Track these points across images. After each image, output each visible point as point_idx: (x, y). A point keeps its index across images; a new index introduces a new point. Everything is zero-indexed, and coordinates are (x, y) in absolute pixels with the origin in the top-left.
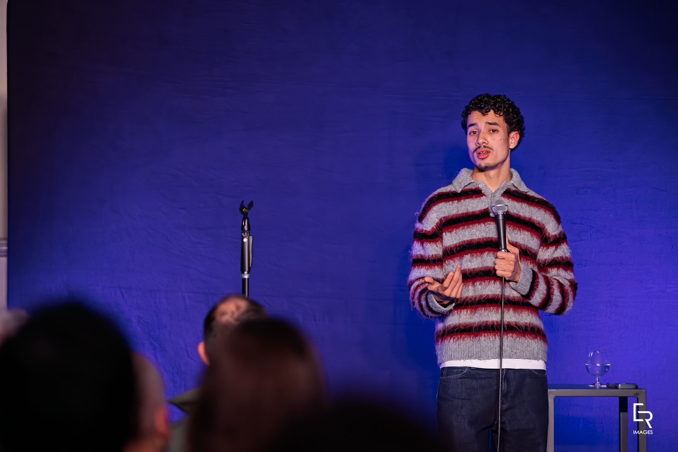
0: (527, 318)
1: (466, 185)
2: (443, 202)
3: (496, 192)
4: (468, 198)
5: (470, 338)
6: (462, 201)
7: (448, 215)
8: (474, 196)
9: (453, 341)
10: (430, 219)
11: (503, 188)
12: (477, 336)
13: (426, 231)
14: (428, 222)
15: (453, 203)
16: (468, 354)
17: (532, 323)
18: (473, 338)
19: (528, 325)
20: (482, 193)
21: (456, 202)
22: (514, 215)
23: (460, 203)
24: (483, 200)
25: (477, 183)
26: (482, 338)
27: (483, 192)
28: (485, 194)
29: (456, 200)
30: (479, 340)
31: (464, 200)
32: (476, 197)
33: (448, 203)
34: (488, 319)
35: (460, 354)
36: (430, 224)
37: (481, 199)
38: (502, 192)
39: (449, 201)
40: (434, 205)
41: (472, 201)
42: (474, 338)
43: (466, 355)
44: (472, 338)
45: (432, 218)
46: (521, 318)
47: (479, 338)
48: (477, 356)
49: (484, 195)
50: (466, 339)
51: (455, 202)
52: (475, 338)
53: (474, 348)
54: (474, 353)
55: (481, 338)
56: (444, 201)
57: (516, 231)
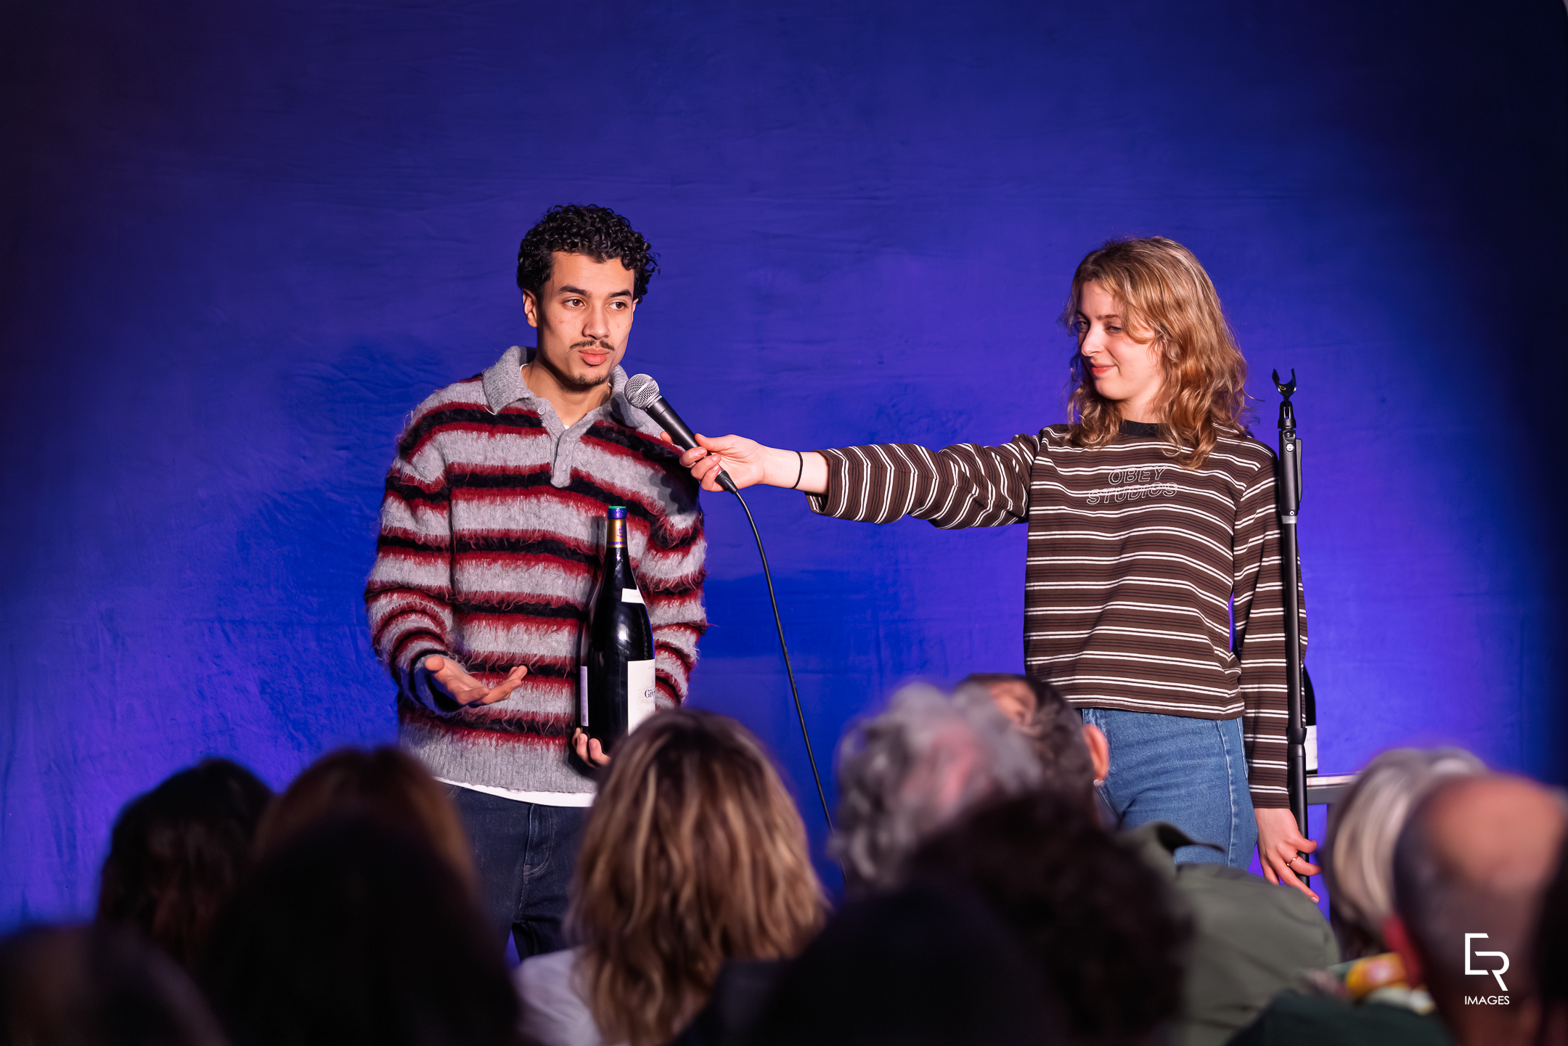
1: (511, 400)
2: (460, 429)
3: (571, 430)
4: (511, 432)
6: (498, 436)
7: (466, 461)
8: (523, 431)
10: (430, 458)
11: (587, 422)
13: (421, 482)
14: (424, 465)
15: (478, 438)
20: (541, 426)
21: (485, 435)
23: (492, 440)
24: (541, 442)
27: (544, 425)
28: (548, 430)
29: (485, 432)
31: (502, 436)
32: (527, 434)
33: (470, 435)
34: (538, 708)
36: (430, 469)
37: (537, 440)
39: (473, 429)
41: (517, 440)
49: (546, 433)
51: (483, 437)
56: (463, 429)
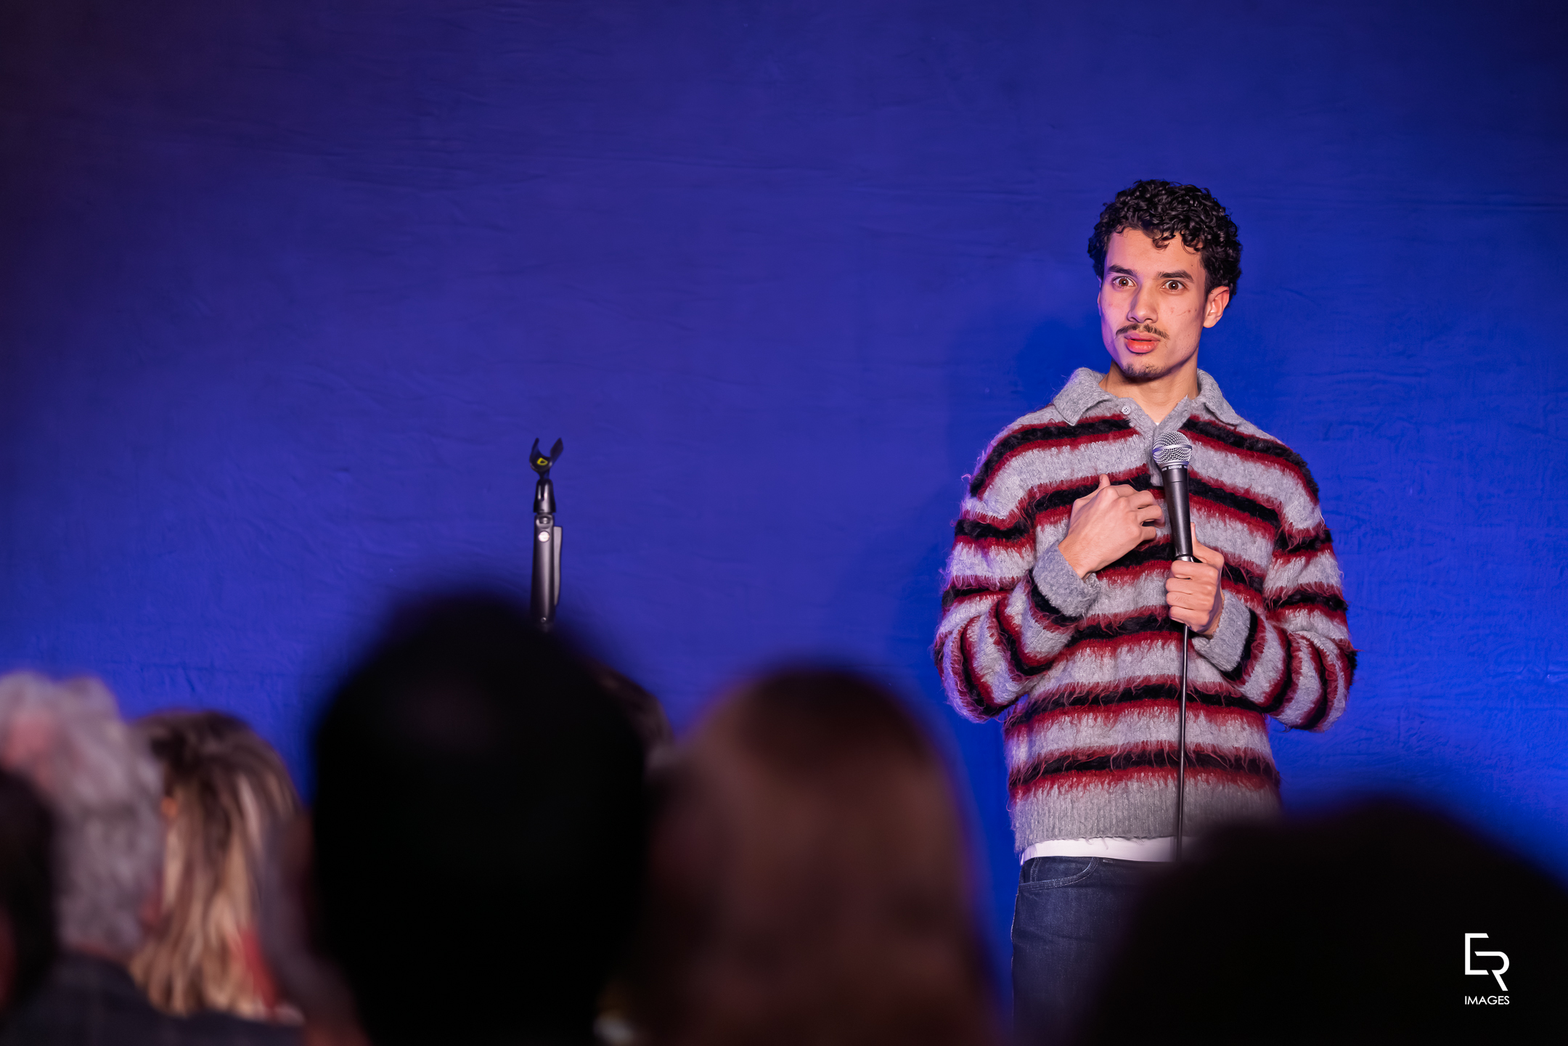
0: (1240, 737)
1: (1089, 406)
2: (1036, 447)
3: (1164, 424)
4: (1096, 440)
5: (1102, 784)
6: (1082, 447)
7: (1047, 481)
8: (1111, 436)
9: (1057, 792)
10: (1003, 489)
11: (1181, 415)
12: (1121, 780)
13: (994, 519)
14: (998, 498)
15: (1059, 452)
16: (1098, 825)
17: (1251, 749)
18: (1109, 784)
19: (1243, 755)
20: (1130, 428)
21: (1066, 449)
22: (1209, 482)
23: (1076, 452)
24: (1133, 444)
25: (1117, 403)
26: (1134, 785)
27: (1132, 425)
28: (1138, 429)
29: (1066, 445)
30: (1126, 790)
31: (1087, 446)
32: (1116, 438)
33: (1048, 452)
34: (1148, 737)
35: (1077, 823)
36: (1003, 502)
37: (1128, 443)
38: (1180, 425)
39: (1051, 446)
40: (1013, 456)
41: (1105, 447)
42: (1112, 783)
43: (1092, 828)
44: (1106, 786)
45: (1008, 486)
46: (1224, 735)
47: (1126, 784)
48: (1120, 830)
49: (1135, 432)
50: (1092, 786)
52: (1116, 784)
53: (1113, 809)
54: (1111, 822)
55: (1129, 783)
56: (1039, 447)
57: (1214, 521)
